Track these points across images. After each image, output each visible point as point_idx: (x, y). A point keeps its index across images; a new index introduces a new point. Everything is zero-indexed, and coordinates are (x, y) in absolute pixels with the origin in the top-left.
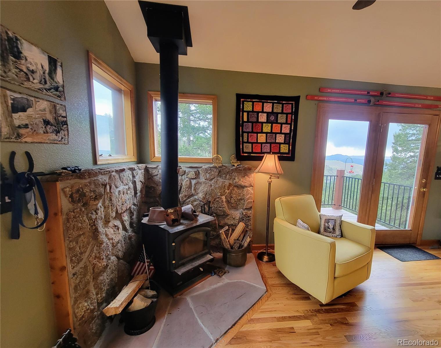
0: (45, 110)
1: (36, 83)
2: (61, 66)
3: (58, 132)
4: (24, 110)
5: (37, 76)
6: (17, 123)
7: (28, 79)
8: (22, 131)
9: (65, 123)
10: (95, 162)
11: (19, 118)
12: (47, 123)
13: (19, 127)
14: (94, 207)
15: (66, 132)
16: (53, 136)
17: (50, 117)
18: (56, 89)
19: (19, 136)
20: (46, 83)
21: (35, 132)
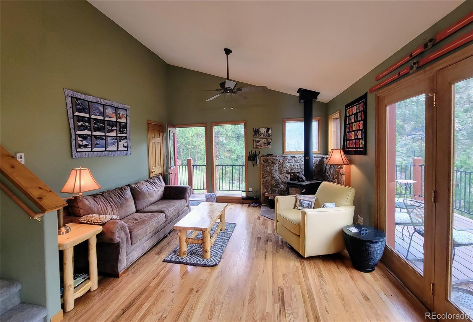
0: (264, 141)
1: (262, 136)
2: (271, 129)
3: (267, 145)
4: (259, 142)
5: (263, 134)
6: (257, 145)
7: (260, 136)
8: (258, 146)
9: (271, 143)
10: (283, 154)
11: (258, 144)
12: (264, 144)
13: (258, 145)
14: (273, 166)
15: (271, 145)
16: (266, 146)
17: (266, 142)
18: (269, 135)
19: (257, 147)
20: (265, 135)
21: (261, 146)
